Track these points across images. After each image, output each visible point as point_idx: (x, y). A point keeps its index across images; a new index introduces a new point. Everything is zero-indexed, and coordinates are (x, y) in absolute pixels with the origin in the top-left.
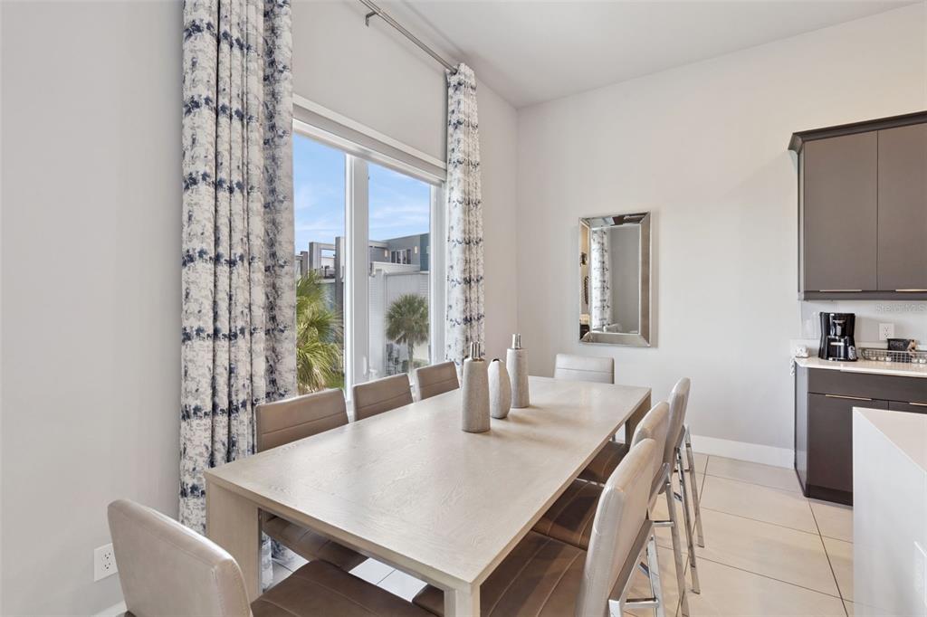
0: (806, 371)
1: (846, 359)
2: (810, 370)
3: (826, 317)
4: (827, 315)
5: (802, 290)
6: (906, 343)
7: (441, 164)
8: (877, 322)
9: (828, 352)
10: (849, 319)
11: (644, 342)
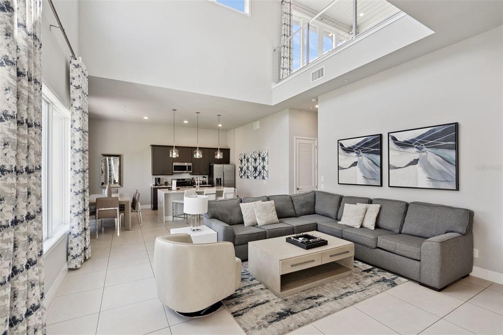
1: (159, 186)
3: (156, 178)
5: (152, 173)
6: (167, 182)
8: (163, 179)
9: (156, 184)
10: (159, 179)
11: (119, 186)
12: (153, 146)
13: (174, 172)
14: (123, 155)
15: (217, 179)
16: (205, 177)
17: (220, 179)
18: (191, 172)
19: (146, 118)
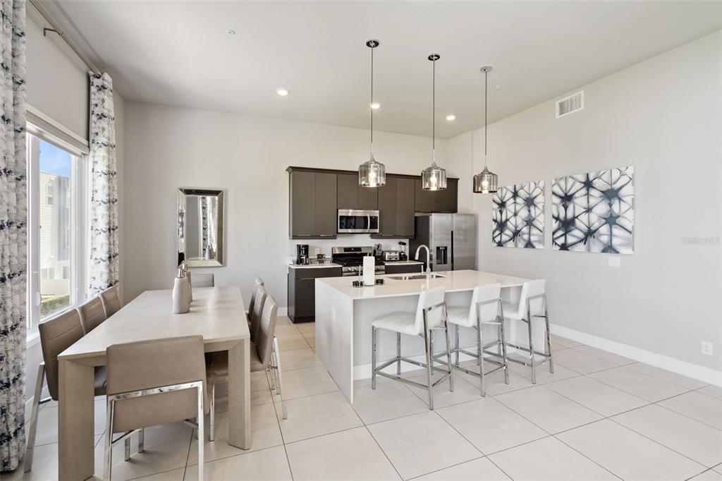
0: (294, 271)
1: (306, 264)
2: (296, 269)
3: (299, 246)
4: (300, 246)
5: (291, 235)
6: (322, 255)
7: (85, 142)
8: (314, 248)
9: (299, 261)
10: (306, 247)
11: (219, 264)
12: (293, 170)
13: (340, 231)
14: (227, 191)
15: (438, 248)
16: (404, 244)
17: (446, 248)
18: (377, 231)
19: (283, 93)
